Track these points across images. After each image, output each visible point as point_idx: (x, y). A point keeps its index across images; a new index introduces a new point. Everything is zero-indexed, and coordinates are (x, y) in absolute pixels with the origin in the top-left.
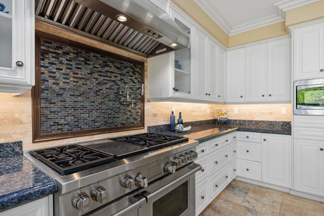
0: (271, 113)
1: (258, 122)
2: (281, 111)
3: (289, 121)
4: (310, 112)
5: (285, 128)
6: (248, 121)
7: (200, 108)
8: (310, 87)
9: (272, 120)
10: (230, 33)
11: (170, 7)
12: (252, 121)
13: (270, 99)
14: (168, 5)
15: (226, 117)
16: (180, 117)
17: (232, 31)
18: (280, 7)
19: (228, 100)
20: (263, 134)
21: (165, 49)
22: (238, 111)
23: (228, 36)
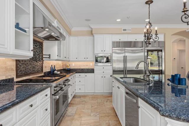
0: (87, 65)
1: (82, 69)
2: (90, 65)
3: (93, 68)
4: (99, 65)
5: (92, 71)
6: (79, 69)
7: (59, 63)
8: (99, 56)
9: (87, 68)
10: (72, 29)
11: (56, 22)
12: (80, 69)
13: (87, 60)
14: (56, 21)
15: (69, 67)
16: (54, 68)
17: (73, 29)
18: (91, 26)
19: (71, 60)
20: (85, 74)
21: (55, 39)
22: (75, 65)
23: (71, 30)
